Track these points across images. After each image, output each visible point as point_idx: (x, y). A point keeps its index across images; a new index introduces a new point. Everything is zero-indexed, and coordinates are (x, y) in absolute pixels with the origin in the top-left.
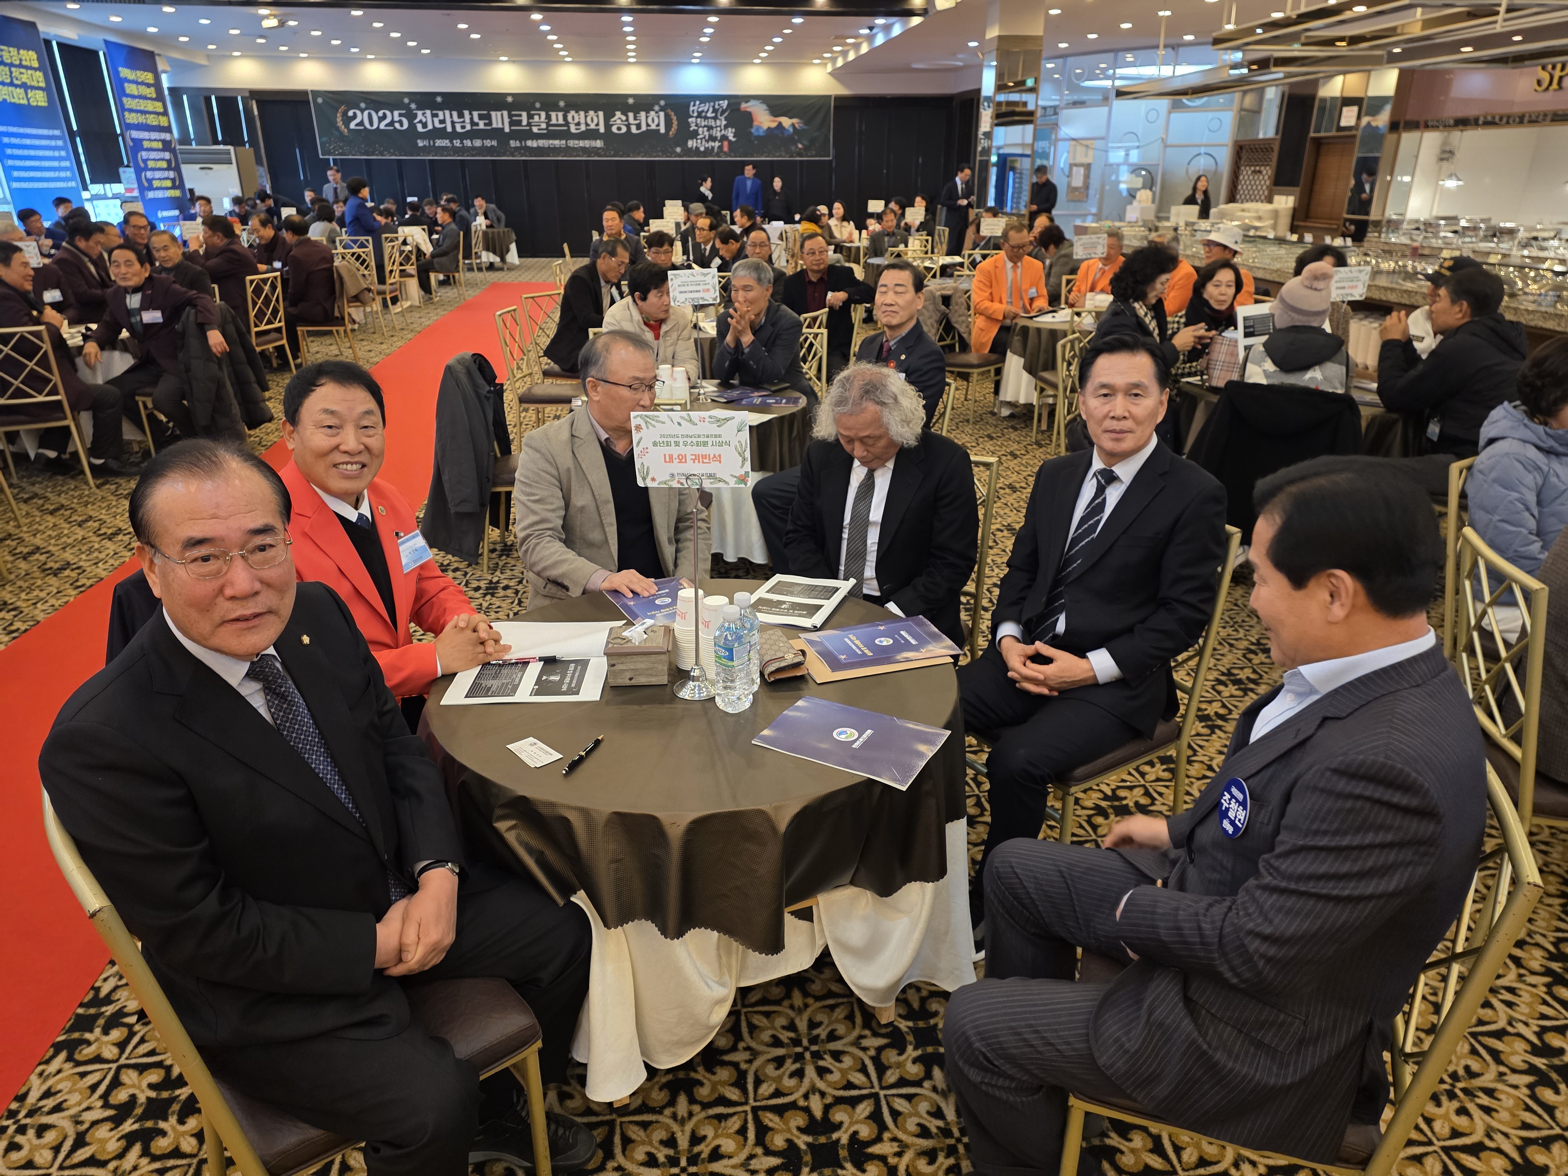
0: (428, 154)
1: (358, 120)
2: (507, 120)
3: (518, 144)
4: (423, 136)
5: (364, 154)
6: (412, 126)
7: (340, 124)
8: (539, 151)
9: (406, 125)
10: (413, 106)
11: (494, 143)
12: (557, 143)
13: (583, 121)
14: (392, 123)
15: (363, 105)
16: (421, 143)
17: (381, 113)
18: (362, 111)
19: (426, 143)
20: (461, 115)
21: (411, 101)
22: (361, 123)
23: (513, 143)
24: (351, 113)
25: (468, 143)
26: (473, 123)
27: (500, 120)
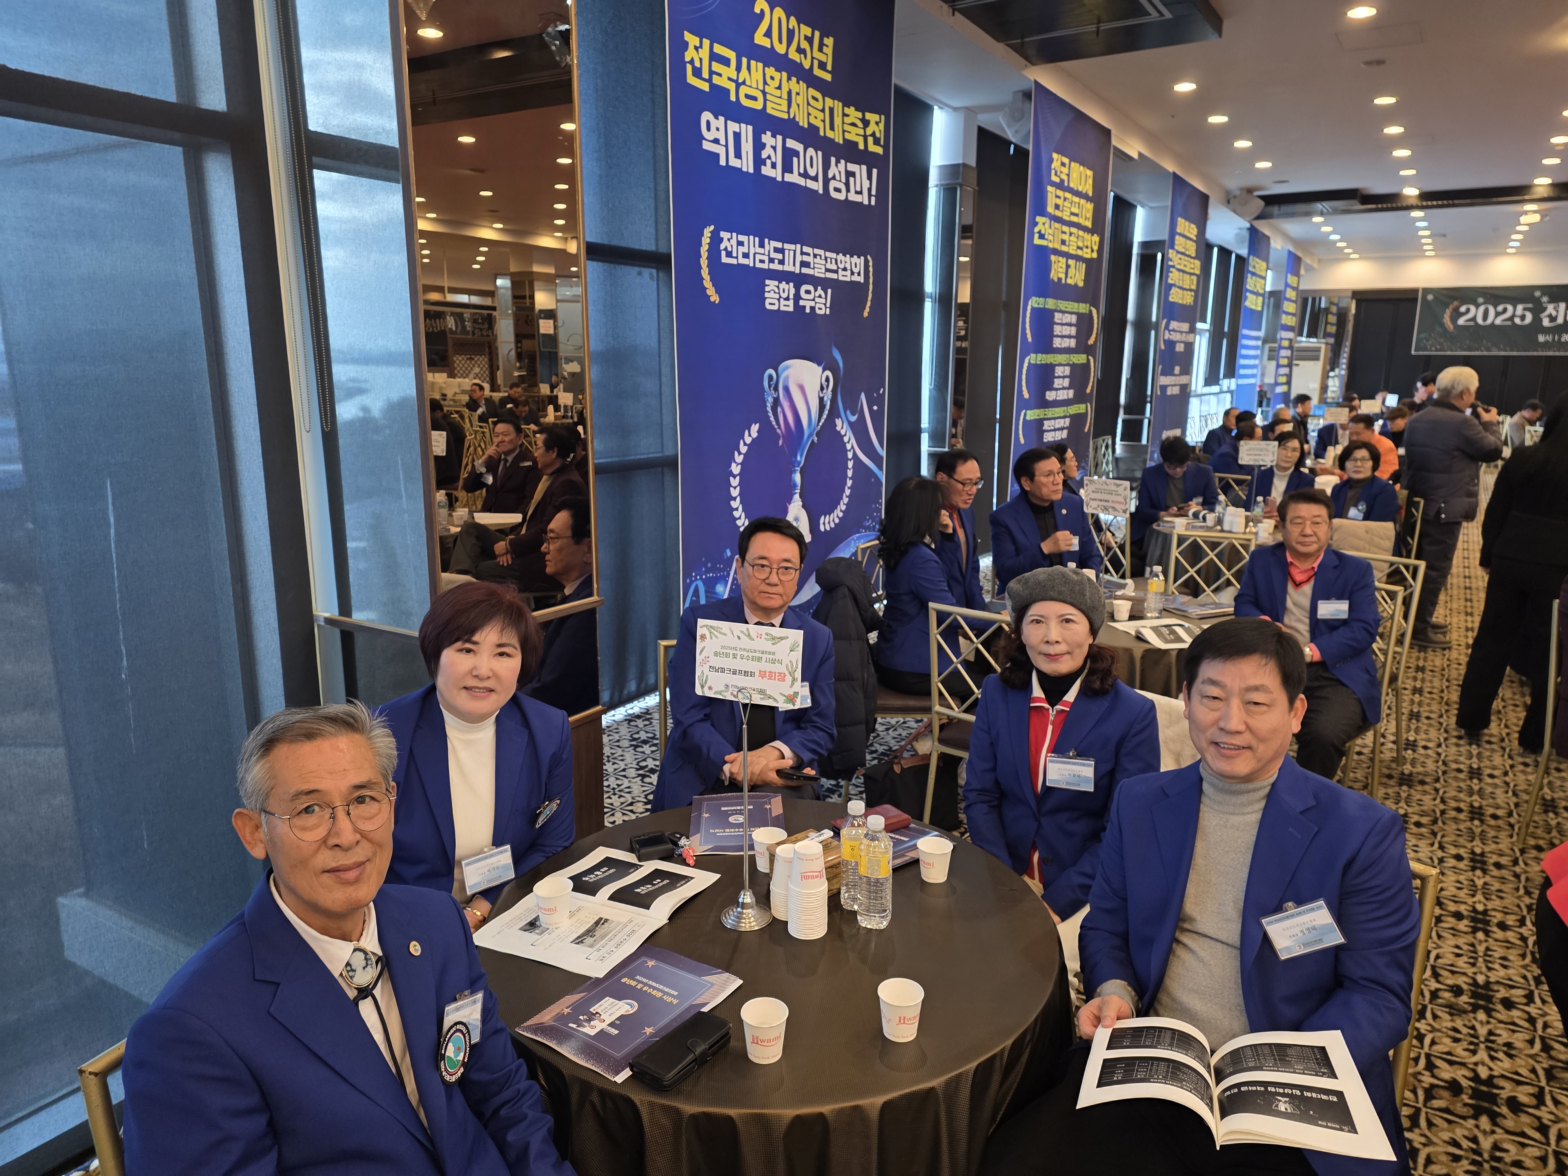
0: (1550, 349)
1: (1470, 315)
4: (1546, 331)
5: (1465, 350)
6: (1537, 320)
7: (1447, 319)
9: (1529, 318)
10: (1545, 299)
14: (1511, 319)
15: (1481, 300)
16: (1541, 338)
17: (1500, 308)
18: (1477, 306)
19: (1549, 338)
21: (1543, 294)
22: (1474, 319)
24: (1463, 309)
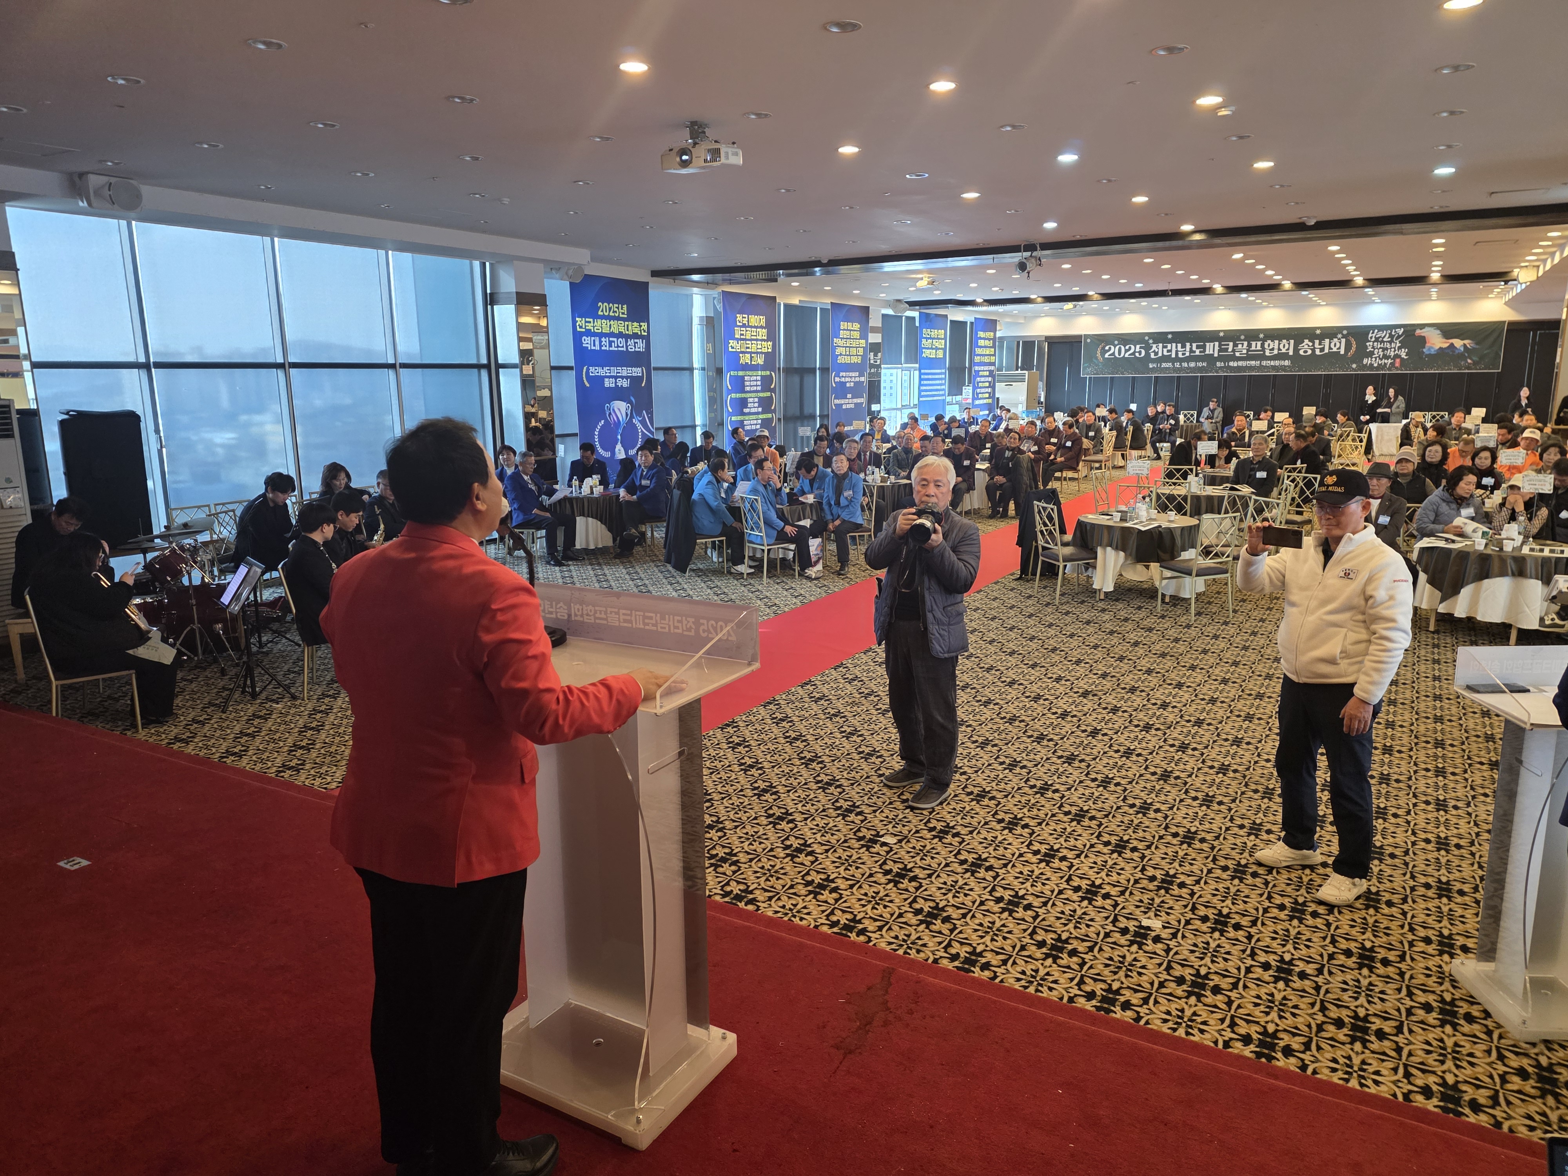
0: (1156, 373)
1: (1111, 352)
2: (1217, 348)
3: (1223, 364)
4: (1153, 361)
5: (1110, 374)
6: (1148, 354)
7: (1099, 355)
8: (1239, 369)
9: (1143, 353)
10: (1151, 341)
11: (1205, 364)
12: (1253, 363)
13: (1276, 347)
14: (1134, 353)
15: (1116, 342)
16: (1151, 366)
17: (1127, 347)
18: (1115, 346)
19: (1155, 365)
20: (1184, 346)
21: (1150, 338)
22: (1113, 354)
23: (1218, 364)
24: (1107, 348)
25: (1185, 365)
26: (1191, 351)
27: (1212, 348)
